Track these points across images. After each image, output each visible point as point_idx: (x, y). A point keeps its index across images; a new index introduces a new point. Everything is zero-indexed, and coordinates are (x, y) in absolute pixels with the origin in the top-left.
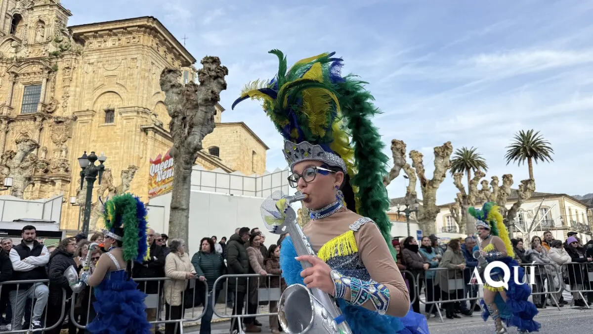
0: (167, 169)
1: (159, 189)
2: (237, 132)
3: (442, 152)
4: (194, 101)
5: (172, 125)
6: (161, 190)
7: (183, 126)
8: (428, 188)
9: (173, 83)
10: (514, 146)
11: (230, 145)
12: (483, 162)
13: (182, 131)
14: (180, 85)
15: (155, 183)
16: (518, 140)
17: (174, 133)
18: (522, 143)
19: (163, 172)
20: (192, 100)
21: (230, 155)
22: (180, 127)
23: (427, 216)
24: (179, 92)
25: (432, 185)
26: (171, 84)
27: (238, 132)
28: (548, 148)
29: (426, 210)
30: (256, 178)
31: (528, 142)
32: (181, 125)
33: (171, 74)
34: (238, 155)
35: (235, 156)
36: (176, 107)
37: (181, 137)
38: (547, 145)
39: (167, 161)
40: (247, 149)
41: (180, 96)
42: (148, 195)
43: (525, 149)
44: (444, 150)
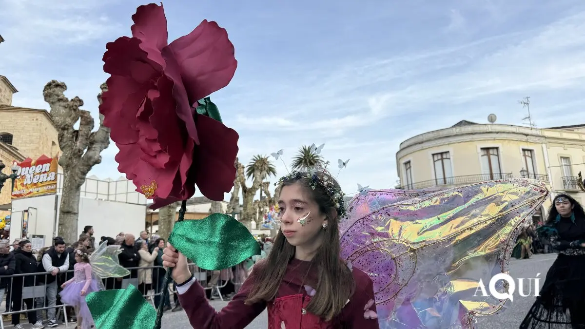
0: (40, 173)
1: (26, 191)
2: (37, 119)
3: (261, 166)
4: (88, 118)
5: (62, 137)
6: (30, 193)
7: (75, 138)
8: (248, 194)
9: (61, 97)
10: (298, 158)
11: (28, 134)
12: (274, 169)
13: (73, 144)
14: (67, 100)
15: (22, 185)
16: (300, 153)
17: (64, 144)
18: (303, 155)
19: (34, 176)
20: (86, 117)
21: (27, 145)
22: (71, 139)
23: (246, 217)
24: (66, 106)
25: (251, 192)
26: (59, 98)
27: (39, 120)
28: (322, 161)
29: (246, 212)
30: (109, 182)
31: (308, 155)
32: (73, 137)
33: (58, 88)
34: (37, 145)
35: (33, 146)
36: (65, 119)
37: (72, 149)
38: (321, 159)
39: (41, 166)
40: (47, 139)
41: (67, 110)
42: (11, 196)
43: (306, 160)
44: (262, 165)
